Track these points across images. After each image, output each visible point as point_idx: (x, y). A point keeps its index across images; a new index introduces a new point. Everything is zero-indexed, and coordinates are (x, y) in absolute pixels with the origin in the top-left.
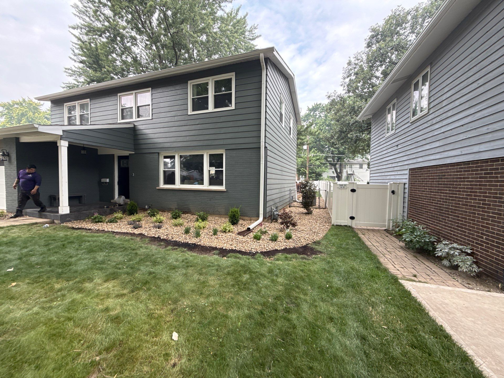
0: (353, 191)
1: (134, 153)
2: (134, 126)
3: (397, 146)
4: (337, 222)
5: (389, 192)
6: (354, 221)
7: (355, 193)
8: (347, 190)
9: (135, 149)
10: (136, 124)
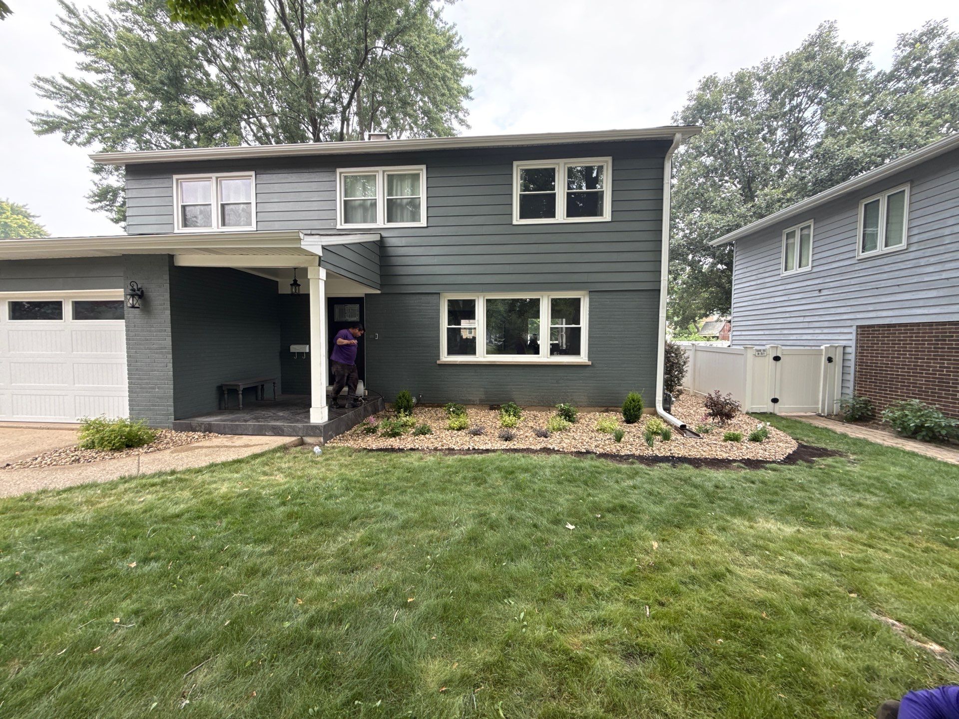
0: (777, 359)
1: (379, 292)
2: (381, 237)
3: (820, 291)
4: (752, 408)
5: (823, 359)
6: (777, 405)
7: (779, 363)
8: (767, 358)
9: (382, 286)
10: (384, 234)
